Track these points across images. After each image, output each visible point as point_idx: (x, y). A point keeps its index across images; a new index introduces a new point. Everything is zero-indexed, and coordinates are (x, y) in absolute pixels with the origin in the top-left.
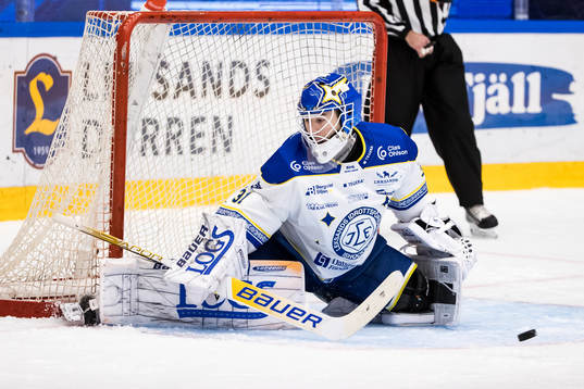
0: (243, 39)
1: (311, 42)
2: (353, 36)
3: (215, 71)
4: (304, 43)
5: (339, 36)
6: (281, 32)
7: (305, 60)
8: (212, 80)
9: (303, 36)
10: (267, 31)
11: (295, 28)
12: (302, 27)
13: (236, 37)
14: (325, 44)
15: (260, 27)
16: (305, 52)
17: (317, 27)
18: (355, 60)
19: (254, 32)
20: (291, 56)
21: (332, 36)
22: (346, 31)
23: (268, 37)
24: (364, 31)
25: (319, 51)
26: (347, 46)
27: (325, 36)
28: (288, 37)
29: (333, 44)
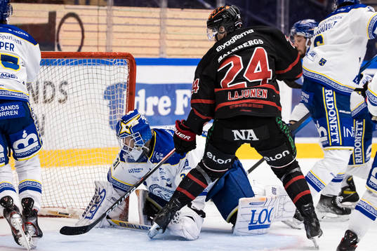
0: (49, 68)
1: (90, 71)
2: (115, 67)
3: (34, 86)
4: (85, 71)
5: (107, 67)
6: (72, 64)
7: (87, 81)
8: (33, 92)
9: (85, 67)
10: (63, 64)
11: (80, 62)
12: (85, 61)
13: (45, 67)
14: (99, 71)
15: (59, 61)
16: (86, 76)
17: (94, 61)
18: (117, 82)
19: (56, 64)
20: (78, 79)
21: (103, 67)
22: (111, 64)
23: (64, 67)
24: (122, 64)
25: (95, 76)
26: (112, 73)
27: (99, 67)
28: (76, 67)
29: (103, 72)
